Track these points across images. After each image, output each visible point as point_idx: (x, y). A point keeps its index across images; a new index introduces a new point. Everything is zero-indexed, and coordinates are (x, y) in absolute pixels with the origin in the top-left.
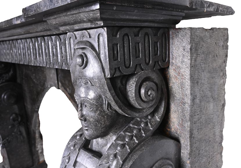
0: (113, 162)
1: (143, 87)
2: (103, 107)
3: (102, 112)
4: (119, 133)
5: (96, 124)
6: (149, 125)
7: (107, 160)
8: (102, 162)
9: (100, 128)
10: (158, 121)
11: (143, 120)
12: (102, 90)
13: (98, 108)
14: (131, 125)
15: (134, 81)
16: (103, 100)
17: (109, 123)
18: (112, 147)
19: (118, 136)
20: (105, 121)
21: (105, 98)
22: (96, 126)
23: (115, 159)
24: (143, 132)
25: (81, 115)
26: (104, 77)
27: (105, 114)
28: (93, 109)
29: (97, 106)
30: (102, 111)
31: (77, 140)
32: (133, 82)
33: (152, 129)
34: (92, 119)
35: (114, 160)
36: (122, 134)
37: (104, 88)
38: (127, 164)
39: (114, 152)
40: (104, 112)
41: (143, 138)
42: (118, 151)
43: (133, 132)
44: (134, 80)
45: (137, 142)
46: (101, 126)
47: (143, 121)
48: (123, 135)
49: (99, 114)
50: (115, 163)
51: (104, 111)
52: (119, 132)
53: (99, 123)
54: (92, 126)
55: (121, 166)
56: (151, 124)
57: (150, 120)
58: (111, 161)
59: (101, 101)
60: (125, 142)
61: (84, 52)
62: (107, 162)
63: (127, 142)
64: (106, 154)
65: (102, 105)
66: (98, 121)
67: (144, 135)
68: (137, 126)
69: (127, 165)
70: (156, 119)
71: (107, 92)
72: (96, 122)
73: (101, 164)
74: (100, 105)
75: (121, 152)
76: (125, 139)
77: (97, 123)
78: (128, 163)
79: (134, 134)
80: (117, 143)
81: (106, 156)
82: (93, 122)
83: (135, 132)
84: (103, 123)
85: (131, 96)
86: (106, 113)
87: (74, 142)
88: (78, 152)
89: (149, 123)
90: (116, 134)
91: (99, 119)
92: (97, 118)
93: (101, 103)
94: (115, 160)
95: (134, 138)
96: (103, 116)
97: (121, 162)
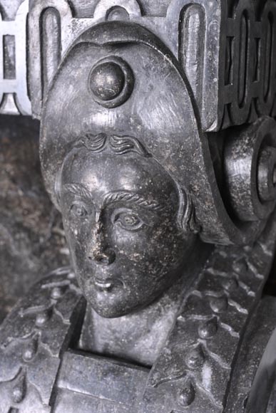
0: (199, 371)
1: (262, 162)
2: (176, 218)
3: (170, 231)
4: (185, 293)
5: (147, 268)
6: (252, 268)
7: (178, 368)
8: (162, 376)
9: (154, 279)
10: (269, 257)
11: (234, 256)
12: (182, 167)
13: (162, 222)
14: (210, 270)
15: (247, 145)
16: (177, 198)
17: (178, 265)
18: (179, 332)
19: (185, 301)
20: (171, 258)
21: (184, 192)
22: (144, 274)
23: (204, 361)
24: (245, 287)
25: (101, 246)
26: (199, 129)
27: (175, 237)
28: (143, 226)
29: (159, 214)
30: (171, 229)
31: (37, 327)
32: (245, 147)
33: (261, 277)
34: (136, 255)
35: (201, 365)
36: (196, 296)
37: (189, 163)
38: (242, 370)
39: (192, 344)
40: (176, 230)
41: (254, 300)
42: (204, 342)
43: (222, 288)
44: (247, 141)
45: (245, 311)
46: (158, 272)
47: (235, 259)
48: (198, 297)
49: (159, 240)
50: (207, 372)
51: (175, 228)
52: (184, 290)
53: (154, 266)
54: (131, 276)
55: (229, 377)
56: (255, 266)
57: (249, 253)
58: (193, 370)
59: (172, 199)
60: (214, 315)
61: (117, 54)
62: (181, 374)
63: (216, 314)
64: (167, 354)
65: (174, 213)
66: (152, 259)
67: (251, 293)
68: (226, 272)
69: (244, 373)
70: (262, 250)
71: (198, 174)
72: (147, 263)
73: (161, 382)
74: (168, 213)
75: (215, 341)
76: (210, 308)
77: (150, 267)
78: (245, 368)
79: (226, 292)
80: (191, 320)
81: (170, 358)
82: (138, 263)
83: (227, 288)
84: (165, 265)
85: (238, 186)
86: (180, 234)
87: (28, 337)
88: (59, 360)
89: (248, 264)
90: (179, 296)
91: (156, 254)
92: (152, 250)
93: (173, 206)
94: (205, 365)
95: (232, 304)
96: (170, 245)
97: (226, 367)
